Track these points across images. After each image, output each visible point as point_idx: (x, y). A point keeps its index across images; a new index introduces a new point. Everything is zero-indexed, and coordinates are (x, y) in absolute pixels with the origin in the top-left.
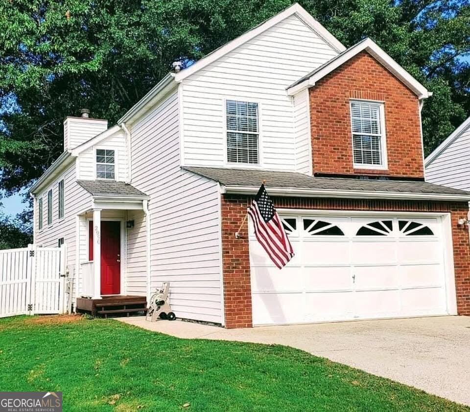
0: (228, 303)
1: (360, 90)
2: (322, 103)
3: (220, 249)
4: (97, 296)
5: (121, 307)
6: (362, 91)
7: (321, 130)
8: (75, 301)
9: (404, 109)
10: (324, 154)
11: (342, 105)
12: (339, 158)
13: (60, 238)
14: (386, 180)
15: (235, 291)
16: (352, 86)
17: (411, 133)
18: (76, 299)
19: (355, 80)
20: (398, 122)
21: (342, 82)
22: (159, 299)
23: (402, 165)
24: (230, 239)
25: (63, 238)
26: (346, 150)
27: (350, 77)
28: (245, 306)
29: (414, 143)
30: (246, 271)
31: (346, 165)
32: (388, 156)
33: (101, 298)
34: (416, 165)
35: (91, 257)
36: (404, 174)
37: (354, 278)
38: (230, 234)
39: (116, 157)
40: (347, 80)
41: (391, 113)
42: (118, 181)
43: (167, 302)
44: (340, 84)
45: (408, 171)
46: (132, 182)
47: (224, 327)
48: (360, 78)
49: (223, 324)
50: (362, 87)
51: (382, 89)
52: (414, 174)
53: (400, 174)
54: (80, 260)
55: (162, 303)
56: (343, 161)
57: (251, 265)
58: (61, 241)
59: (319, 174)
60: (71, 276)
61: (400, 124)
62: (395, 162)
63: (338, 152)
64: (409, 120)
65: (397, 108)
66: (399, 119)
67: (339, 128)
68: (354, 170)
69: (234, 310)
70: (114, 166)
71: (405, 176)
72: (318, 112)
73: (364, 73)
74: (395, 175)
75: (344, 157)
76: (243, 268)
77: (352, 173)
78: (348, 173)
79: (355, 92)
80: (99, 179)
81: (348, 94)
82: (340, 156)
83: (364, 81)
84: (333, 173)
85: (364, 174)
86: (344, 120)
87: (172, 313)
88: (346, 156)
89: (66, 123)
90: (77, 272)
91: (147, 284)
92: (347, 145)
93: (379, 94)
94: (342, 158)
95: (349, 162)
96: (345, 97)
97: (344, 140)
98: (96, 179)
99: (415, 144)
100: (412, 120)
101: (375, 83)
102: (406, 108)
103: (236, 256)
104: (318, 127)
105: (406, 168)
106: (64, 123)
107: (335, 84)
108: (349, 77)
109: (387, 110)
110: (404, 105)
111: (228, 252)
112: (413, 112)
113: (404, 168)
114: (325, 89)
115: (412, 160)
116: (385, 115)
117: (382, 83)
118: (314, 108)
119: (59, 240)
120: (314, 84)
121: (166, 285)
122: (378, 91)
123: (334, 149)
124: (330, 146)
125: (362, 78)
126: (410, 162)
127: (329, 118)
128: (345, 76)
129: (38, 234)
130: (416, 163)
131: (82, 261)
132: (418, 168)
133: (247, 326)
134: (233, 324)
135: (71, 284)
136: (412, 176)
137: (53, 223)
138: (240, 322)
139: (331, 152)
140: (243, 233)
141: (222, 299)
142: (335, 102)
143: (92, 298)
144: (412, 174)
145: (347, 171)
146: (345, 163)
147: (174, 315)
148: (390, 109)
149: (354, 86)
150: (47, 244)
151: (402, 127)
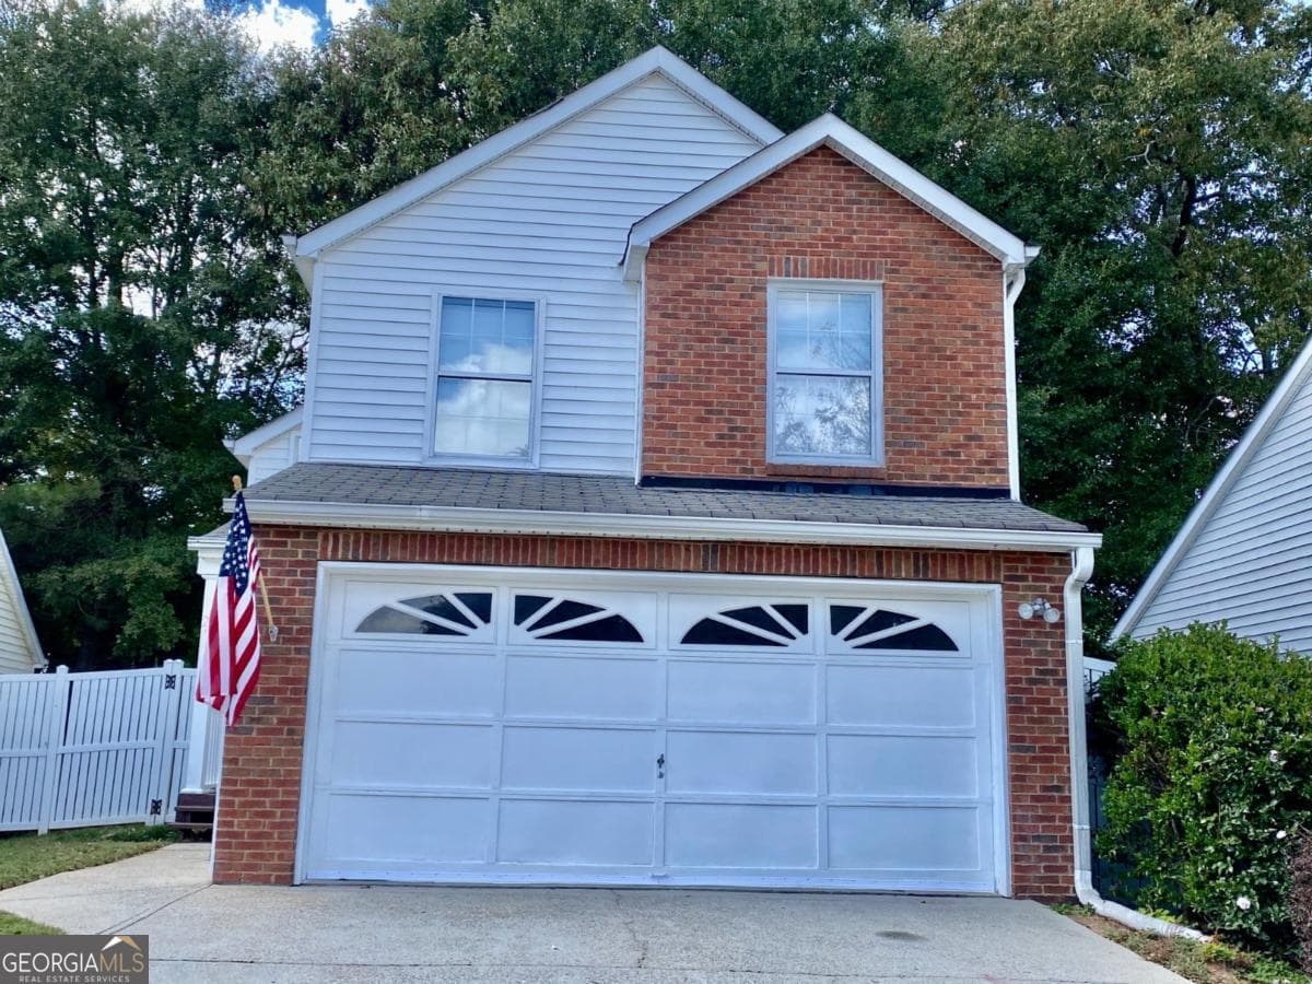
1: (804, 253)
2: (679, 294)
6: (808, 258)
7: (671, 362)
9: (950, 297)
10: (674, 427)
11: (742, 296)
12: (721, 436)
14: (873, 494)
15: (250, 783)
16: (777, 244)
17: (969, 365)
19: (789, 229)
20: (924, 336)
21: (745, 235)
23: (931, 454)
26: (745, 414)
27: (774, 221)
28: (275, 826)
29: (977, 391)
30: (291, 732)
31: (744, 454)
34: (982, 454)
36: (935, 477)
40: (764, 228)
41: (904, 310)
44: (739, 242)
45: (952, 470)
48: (809, 222)
50: (810, 245)
51: (875, 248)
52: (973, 479)
53: (923, 477)
56: (734, 445)
59: (657, 477)
61: (931, 341)
62: (908, 444)
63: (718, 420)
64: (965, 328)
65: (924, 296)
66: (929, 326)
67: (727, 357)
68: (768, 467)
71: (938, 483)
72: (663, 315)
73: (821, 208)
74: (905, 481)
75: (738, 435)
76: (282, 722)
77: (759, 475)
78: (749, 477)
79: (788, 259)
81: (762, 266)
82: (726, 432)
83: (819, 228)
84: (701, 475)
85: (797, 480)
86: (746, 335)
88: (745, 430)
92: (750, 400)
93: (865, 263)
94: (733, 437)
95: (754, 446)
96: (755, 273)
97: (742, 389)
99: (983, 394)
100: (974, 328)
101: (855, 232)
102: (959, 296)
103: (266, 691)
104: (664, 354)
105: (946, 462)
107: (723, 242)
108: (770, 222)
109: (890, 302)
110: (949, 289)
112: (980, 305)
113: (937, 462)
114: (693, 256)
115: (968, 438)
116: (886, 318)
117: (878, 233)
118: (657, 307)
122: (861, 255)
123: (709, 412)
124: (697, 404)
125: (814, 223)
126: (960, 446)
127: (698, 332)
128: (758, 220)
130: (980, 447)
132: (987, 463)
133: (273, 879)
138: (254, 867)
139: (700, 419)
140: (295, 627)
142: (721, 288)
144: (964, 478)
145: (745, 470)
146: (739, 451)
148: (900, 302)
149: (785, 244)
151: (938, 350)
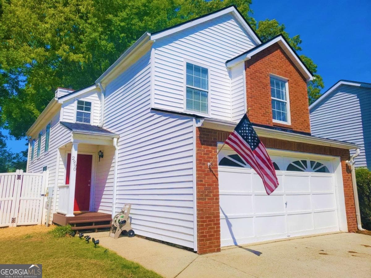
0: (202, 229)
2: (253, 73)
3: (194, 178)
4: (70, 213)
5: (90, 224)
6: (276, 70)
7: (253, 92)
8: (52, 216)
9: (299, 86)
10: (255, 110)
11: (265, 77)
12: (264, 114)
13: (44, 166)
14: (291, 132)
15: (207, 217)
16: (271, 65)
17: (303, 103)
18: (53, 214)
19: (272, 62)
20: (296, 94)
22: (122, 219)
23: (299, 124)
24: (203, 169)
25: (46, 166)
26: (268, 108)
28: (215, 232)
30: (216, 199)
31: (268, 119)
32: (291, 116)
33: (74, 216)
34: (307, 125)
35: (67, 182)
36: (300, 129)
37: (286, 204)
38: (204, 164)
39: (92, 107)
40: (268, 60)
41: (292, 87)
42: (92, 125)
43: (128, 221)
45: (303, 128)
46: (103, 126)
47: (196, 252)
48: (275, 61)
49: (196, 250)
50: (276, 67)
51: (287, 70)
53: (298, 129)
54: (58, 184)
55: (124, 222)
56: (266, 116)
57: (219, 193)
58: (45, 169)
59: (252, 123)
60: (50, 195)
61: (297, 96)
62: (295, 121)
63: (263, 109)
65: (295, 84)
66: (297, 92)
67: (264, 92)
68: (273, 123)
69: (205, 236)
70: (90, 113)
71: (301, 131)
73: (277, 58)
74: (296, 130)
76: (214, 196)
77: (272, 125)
78: (270, 125)
79: (273, 69)
80: (78, 122)
81: (268, 70)
83: (277, 63)
84: (261, 124)
85: (279, 127)
86: (267, 87)
87: (132, 231)
88: (268, 113)
89: (57, 92)
90: (55, 193)
91: (113, 205)
92: (269, 105)
93: (285, 74)
94: (266, 114)
95: (270, 117)
97: (267, 101)
98: (76, 122)
99: (306, 110)
100: (303, 94)
101: (283, 66)
103: (208, 185)
104: (252, 89)
105: (301, 126)
106: (56, 92)
107: (261, 62)
109: (290, 85)
111: (201, 181)
114: (256, 64)
115: (304, 120)
116: (289, 88)
117: (287, 67)
118: (248, 76)
119: (44, 168)
120: (250, 58)
121: (128, 207)
122: (285, 72)
123: (261, 107)
124: (259, 104)
126: (303, 122)
129: (30, 164)
130: (306, 123)
131: (60, 185)
132: (307, 127)
133: (216, 250)
134: (205, 250)
135: (50, 202)
136: (304, 131)
137: (41, 155)
138: (211, 247)
139: (260, 109)
140: (214, 163)
141: (195, 225)
142: (261, 74)
143: (66, 216)
144: (304, 130)
145: (269, 124)
147: (133, 232)
150: (35, 171)
151: (298, 98)
